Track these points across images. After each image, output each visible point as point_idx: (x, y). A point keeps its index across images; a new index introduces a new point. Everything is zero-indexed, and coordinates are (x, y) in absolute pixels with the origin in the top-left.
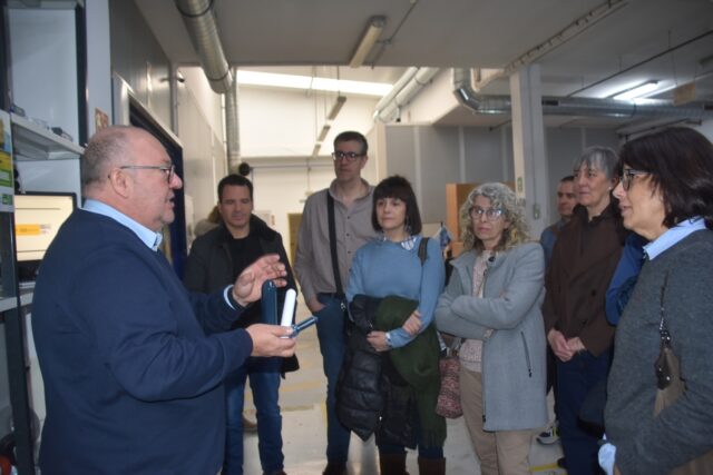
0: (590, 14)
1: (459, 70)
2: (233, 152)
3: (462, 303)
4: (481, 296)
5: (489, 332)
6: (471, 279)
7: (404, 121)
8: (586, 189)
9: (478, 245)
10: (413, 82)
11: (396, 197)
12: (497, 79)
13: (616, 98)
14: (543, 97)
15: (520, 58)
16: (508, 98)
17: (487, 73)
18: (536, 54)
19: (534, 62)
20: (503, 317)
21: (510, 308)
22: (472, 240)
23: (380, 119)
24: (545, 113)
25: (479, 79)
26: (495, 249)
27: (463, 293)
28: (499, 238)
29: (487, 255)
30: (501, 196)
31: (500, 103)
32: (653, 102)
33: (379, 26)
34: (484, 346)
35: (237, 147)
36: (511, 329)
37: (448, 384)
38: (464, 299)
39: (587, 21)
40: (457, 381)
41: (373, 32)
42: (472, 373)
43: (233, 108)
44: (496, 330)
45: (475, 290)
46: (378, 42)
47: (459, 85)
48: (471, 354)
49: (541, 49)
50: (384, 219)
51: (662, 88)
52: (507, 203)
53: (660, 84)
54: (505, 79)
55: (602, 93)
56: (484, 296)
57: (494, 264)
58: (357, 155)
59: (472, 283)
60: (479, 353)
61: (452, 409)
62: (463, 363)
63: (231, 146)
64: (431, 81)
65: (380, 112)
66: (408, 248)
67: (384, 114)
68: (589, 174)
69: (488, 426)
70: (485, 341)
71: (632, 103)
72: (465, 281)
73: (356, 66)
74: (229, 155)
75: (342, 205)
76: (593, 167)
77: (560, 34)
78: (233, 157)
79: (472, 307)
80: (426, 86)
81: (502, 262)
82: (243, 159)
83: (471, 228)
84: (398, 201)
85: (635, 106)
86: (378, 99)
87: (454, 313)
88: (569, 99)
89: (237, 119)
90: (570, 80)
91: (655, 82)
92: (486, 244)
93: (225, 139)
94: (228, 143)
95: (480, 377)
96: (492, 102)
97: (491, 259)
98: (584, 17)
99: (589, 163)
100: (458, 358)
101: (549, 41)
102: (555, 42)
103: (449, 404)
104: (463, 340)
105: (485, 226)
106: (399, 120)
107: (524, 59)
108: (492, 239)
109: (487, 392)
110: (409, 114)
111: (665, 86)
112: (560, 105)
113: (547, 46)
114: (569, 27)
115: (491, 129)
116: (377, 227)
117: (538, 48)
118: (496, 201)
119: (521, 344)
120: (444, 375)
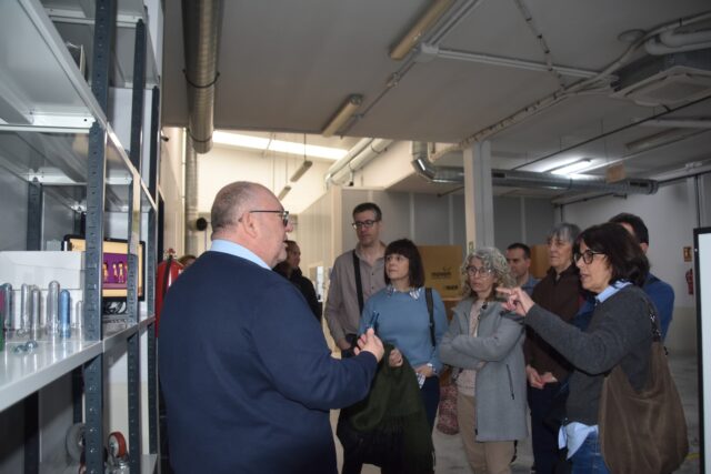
0: (538, 103)
1: (417, 143)
2: (191, 207)
3: (460, 341)
4: (476, 335)
5: (481, 364)
6: (468, 321)
7: (357, 185)
8: (555, 255)
9: (474, 295)
10: (368, 149)
11: (400, 253)
12: (452, 152)
13: (553, 173)
14: (493, 170)
15: (474, 136)
16: (461, 169)
17: (441, 147)
18: (490, 132)
19: (486, 139)
20: (493, 352)
21: (498, 344)
22: (469, 291)
23: (333, 182)
24: (494, 184)
25: (434, 151)
26: (487, 299)
27: (461, 333)
28: (490, 291)
29: (481, 303)
30: (490, 258)
31: (453, 174)
32: (587, 177)
33: (357, 103)
34: (477, 375)
35: (195, 203)
36: (498, 361)
37: (448, 405)
38: (462, 338)
39: (535, 108)
40: (455, 403)
41: (350, 108)
42: (466, 397)
43: (193, 165)
44: (487, 362)
45: (471, 331)
46: (352, 116)
47: (417, 156)
48: (466, 382)
49: (494, 129)
50: (390, 271)
51: (594, 165)
52: (495, 263)
53: (593, 162)
54: (460, 152)
55: (541, 168)
56: (478, 335)
57: (486, 311)
58: (373, 222)
59: (468, 325)
60: (473, 380)
61: (450, 426)
62: (459, 389)
63: (190, 201)
64: (386, 150)
65: (332, 176)
66: (415, 297)
67: (336, 178)
68: (559, 243)
69: (478, 438)
70: (478, 371)
71: (568, 177)
72: (463, 323)
73: (328, 136)
74: (187, 210)
75: (366, 264)
76: (562, 238)
77: (511, 117)
78: (190, 212)
79: (468, 343)
80: (379, 154)
81: (492, 309)
82: (200, 214)
83: (468, 282)
84: (402, 257)
85: (571, 180)
86: (331, 163)
87: (455, 348)
88: (513, 172)
89: (196, 175)
90: (517, 156)
91: (588, 160)
92: (480, 294)
93: (183, 194)
94: (186, 199)
95: (473, 401)
96: (446, 173)
97: (484, 307)
98: (532, 105)
99: (558, 235)
100: (456, 385)
101: (501, 122)
102: (506, 124)
103: (449, 422)
104: (461, 370)
105: (478, 281)
106: (352, 184)
107: (478, 137)
108: (484, 291)
109: (479, 411)
110: (362, 179)
111: (596, 163)
112: (507, 177)
113: (499, 127)
114: (519, 112)
115: (439, 195)
116: (388, 280)
117: (491, 128)
118: (486, 262)
119: (506, 374)
120: (445, 399)
